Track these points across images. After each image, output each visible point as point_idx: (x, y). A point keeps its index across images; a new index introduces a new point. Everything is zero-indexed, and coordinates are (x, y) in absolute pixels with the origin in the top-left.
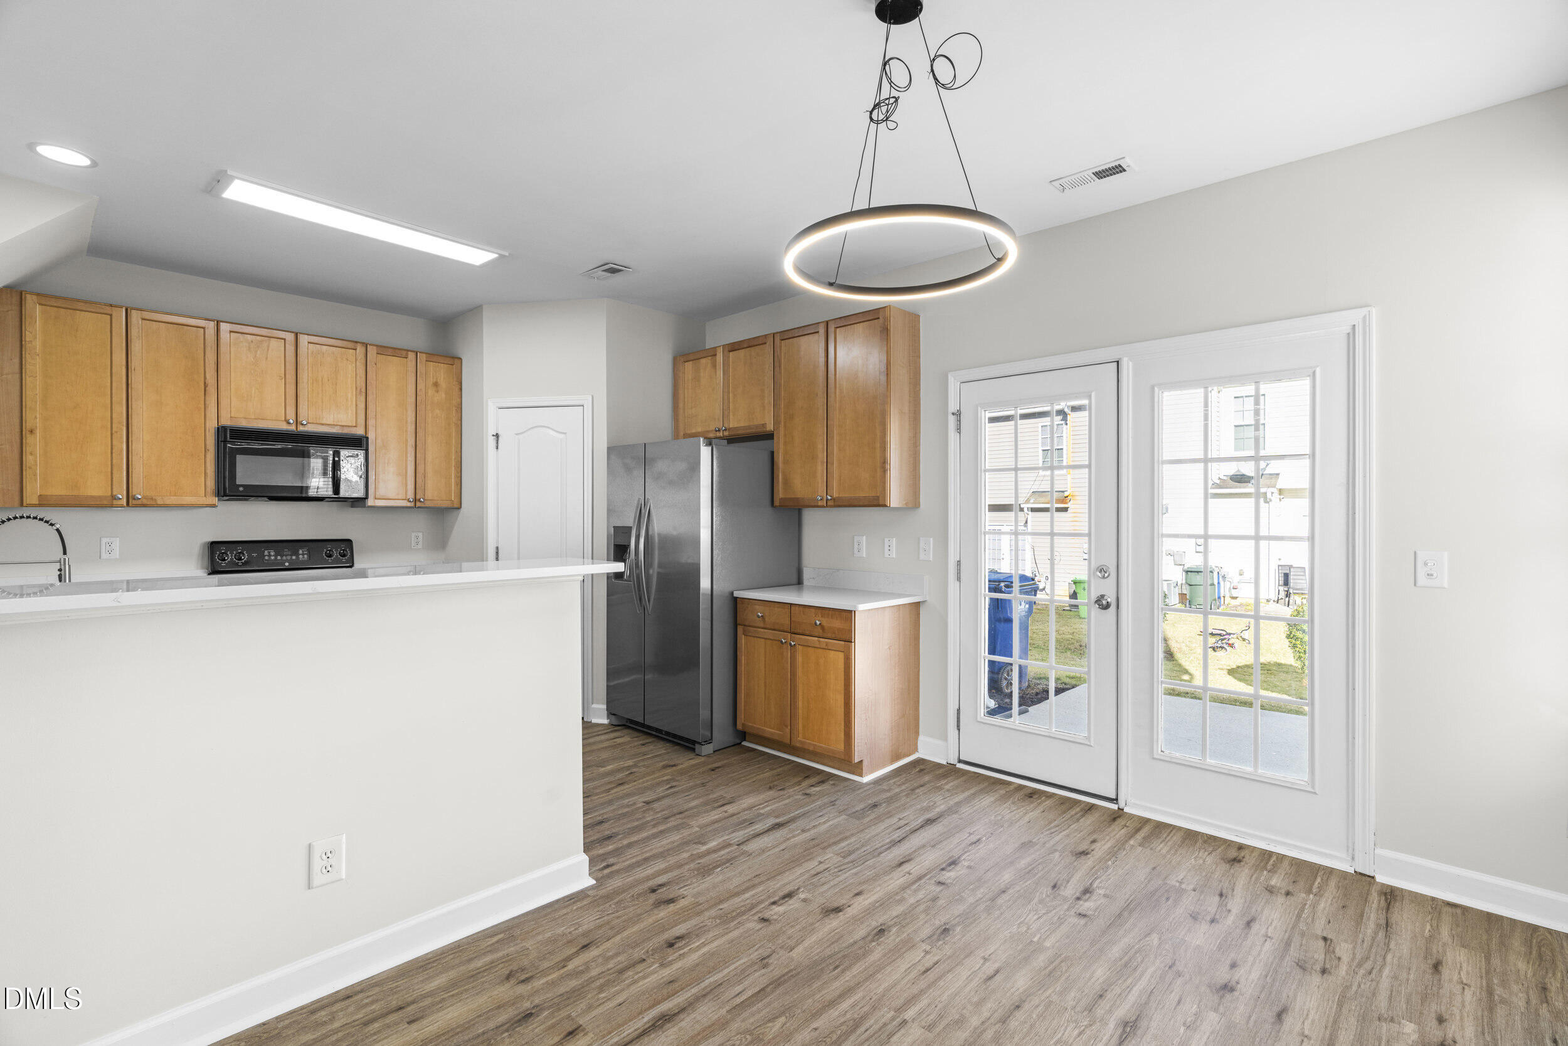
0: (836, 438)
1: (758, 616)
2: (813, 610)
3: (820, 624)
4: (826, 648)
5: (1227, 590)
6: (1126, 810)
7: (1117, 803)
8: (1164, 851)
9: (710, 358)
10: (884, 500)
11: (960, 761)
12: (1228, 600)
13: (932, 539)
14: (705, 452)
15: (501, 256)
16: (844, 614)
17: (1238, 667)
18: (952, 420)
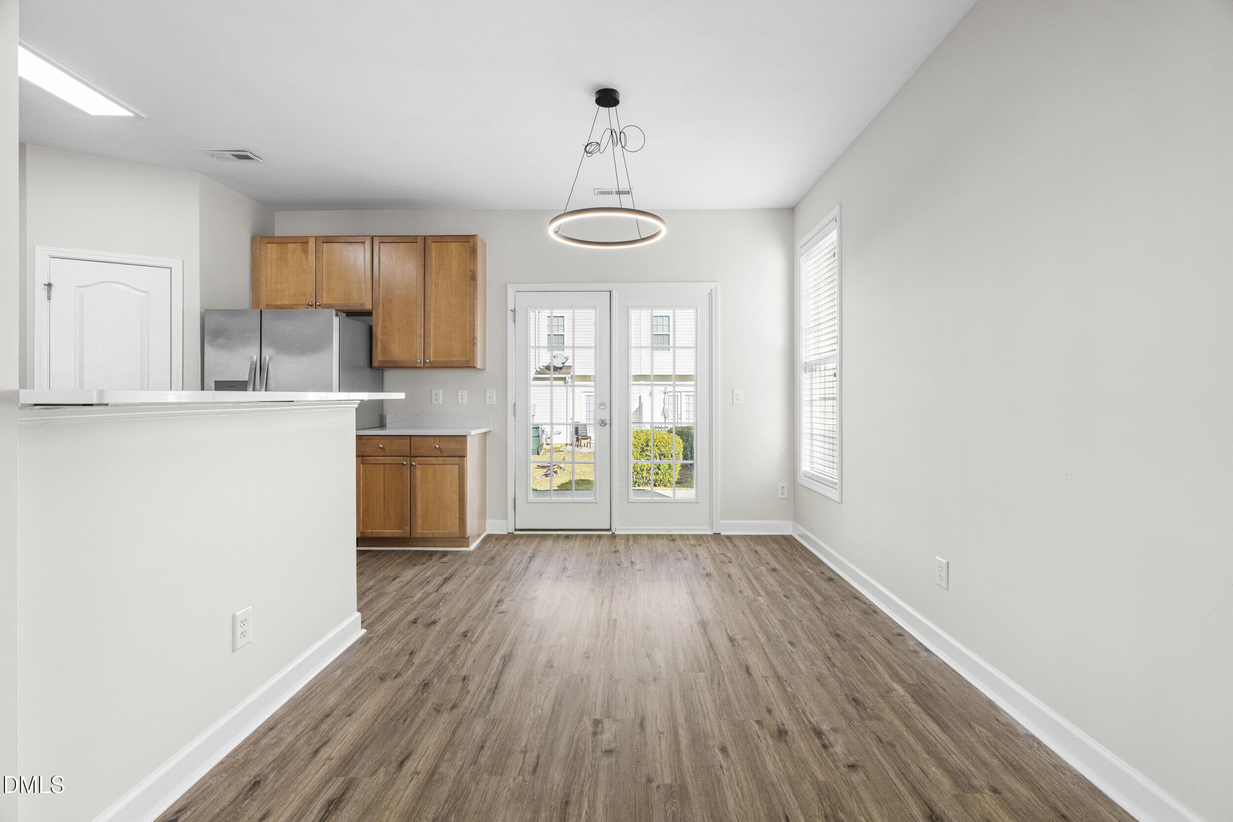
0: (432, 320)
1: (380, 448)
2: (432, 438)
3: (439, 448)
4: (444, 463)
5: (544, 439)
6: (616, 533)
7: (611, 531)
8: (646, 543)
9: (299, 244)
10: (474, 361)
11: (516, 530)
12: (545, 446)
13: (495, 391)
14: (336, 321)
15: (137, 117)
16: (459, 439)
17: (562, 484)
18: (510, 315)
